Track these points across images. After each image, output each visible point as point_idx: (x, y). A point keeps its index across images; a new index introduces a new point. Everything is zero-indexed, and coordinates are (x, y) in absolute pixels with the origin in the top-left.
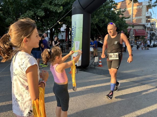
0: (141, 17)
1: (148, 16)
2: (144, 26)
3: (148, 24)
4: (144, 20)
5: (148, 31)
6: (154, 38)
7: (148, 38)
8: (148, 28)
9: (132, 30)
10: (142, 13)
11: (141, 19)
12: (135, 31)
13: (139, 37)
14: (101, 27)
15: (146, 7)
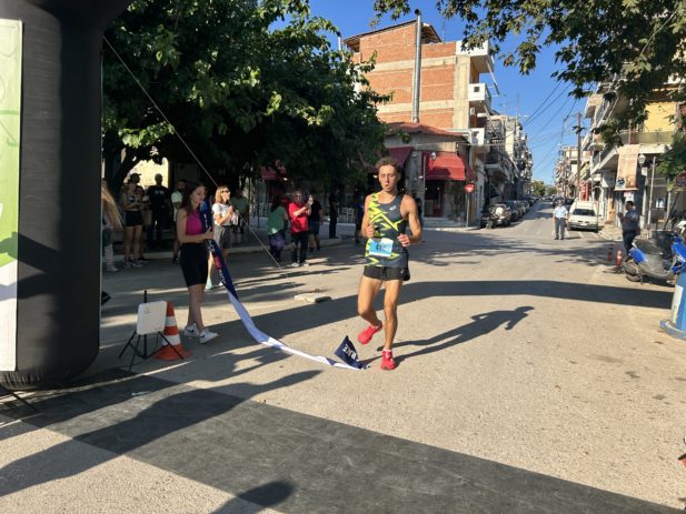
0: (449, 101)
1: (478, 102)
2: (461, 139)
3: (475, 134)
4: (461, 114)
5: (478, 162)
6: (501, 189)
7: (478, 188)
8: (480, 153)
9: (414, 154)
10: (455, 87)
11: (452, 109)
12: (428, 157)
13: (442, 183)
14: (246, 129)
15: (469, 66)
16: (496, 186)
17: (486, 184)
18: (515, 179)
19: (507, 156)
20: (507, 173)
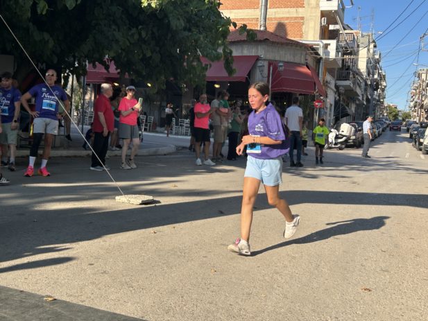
0: (300, 10)
1: (330, 12)
2: (312, 49)
3: (326, 46)
4: (312, 24)
5: (329, 78)
6: (352, 109)
7: (328, 106)
8: (331, 68)
9: (260, 63)
11: (302, 18)
12: (275, 68)
16: (348, 105)
17: (336, 103)
18: (368, 100)
19: (359, 74)
20: (359, 91)
